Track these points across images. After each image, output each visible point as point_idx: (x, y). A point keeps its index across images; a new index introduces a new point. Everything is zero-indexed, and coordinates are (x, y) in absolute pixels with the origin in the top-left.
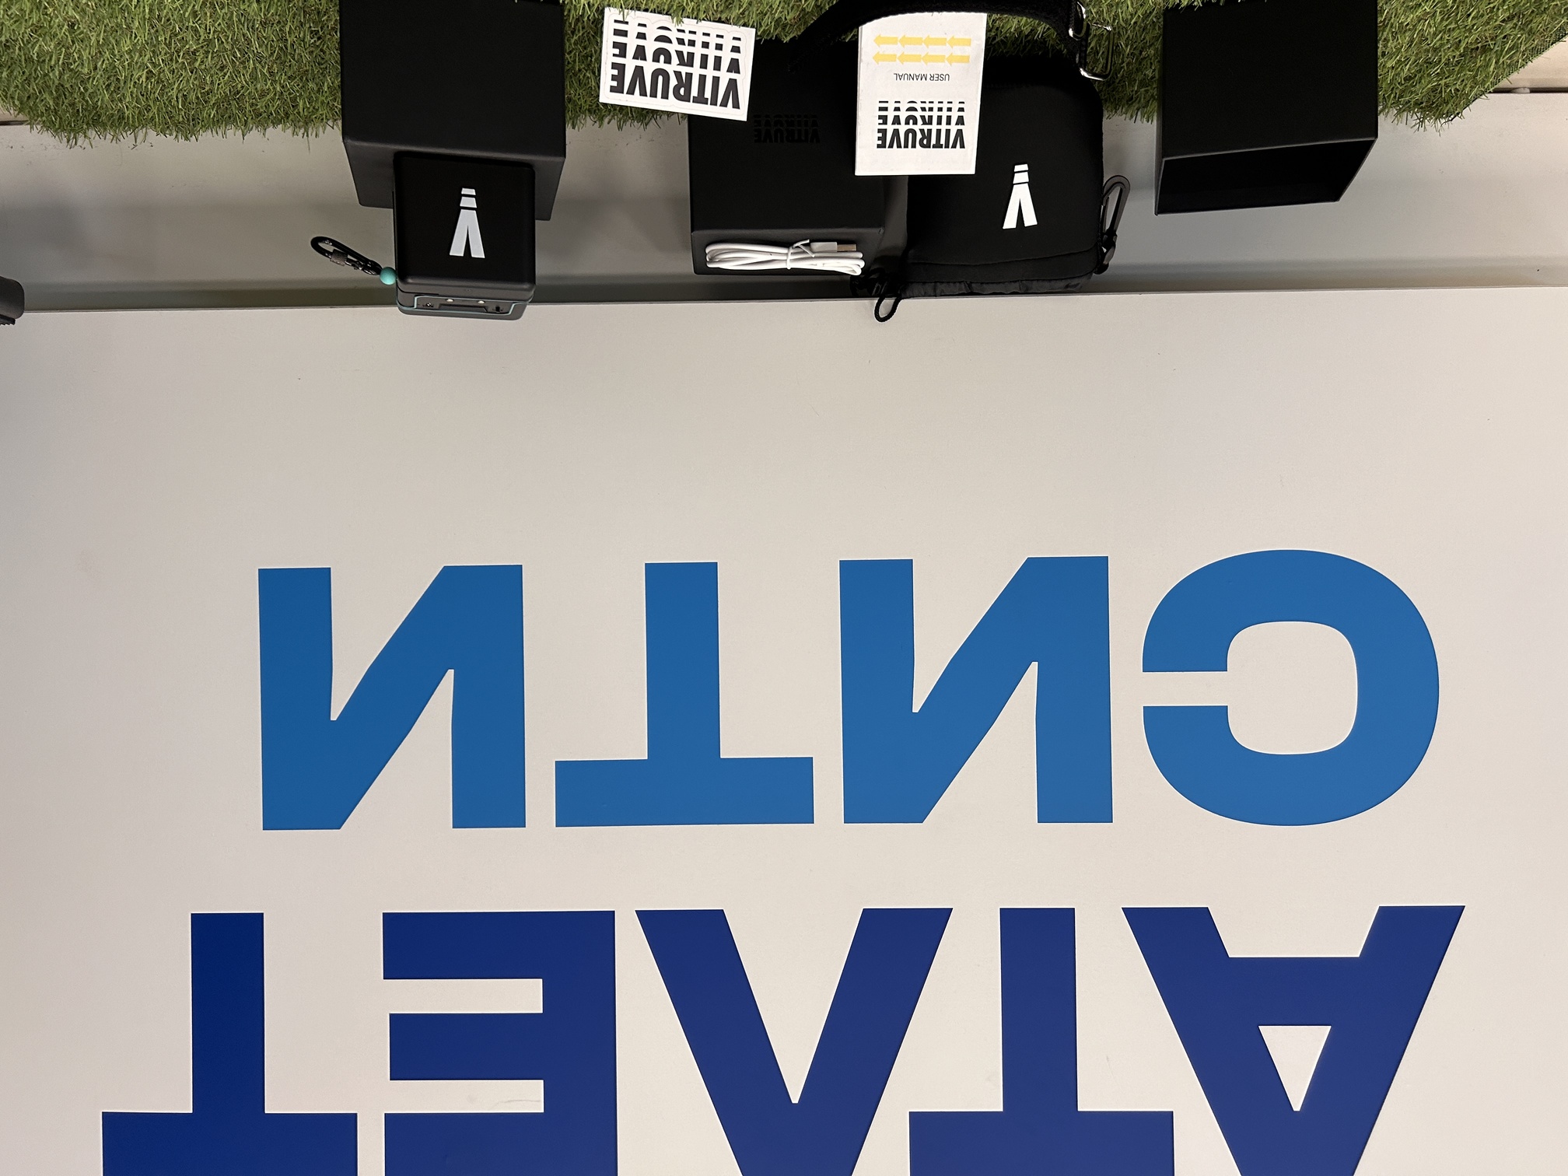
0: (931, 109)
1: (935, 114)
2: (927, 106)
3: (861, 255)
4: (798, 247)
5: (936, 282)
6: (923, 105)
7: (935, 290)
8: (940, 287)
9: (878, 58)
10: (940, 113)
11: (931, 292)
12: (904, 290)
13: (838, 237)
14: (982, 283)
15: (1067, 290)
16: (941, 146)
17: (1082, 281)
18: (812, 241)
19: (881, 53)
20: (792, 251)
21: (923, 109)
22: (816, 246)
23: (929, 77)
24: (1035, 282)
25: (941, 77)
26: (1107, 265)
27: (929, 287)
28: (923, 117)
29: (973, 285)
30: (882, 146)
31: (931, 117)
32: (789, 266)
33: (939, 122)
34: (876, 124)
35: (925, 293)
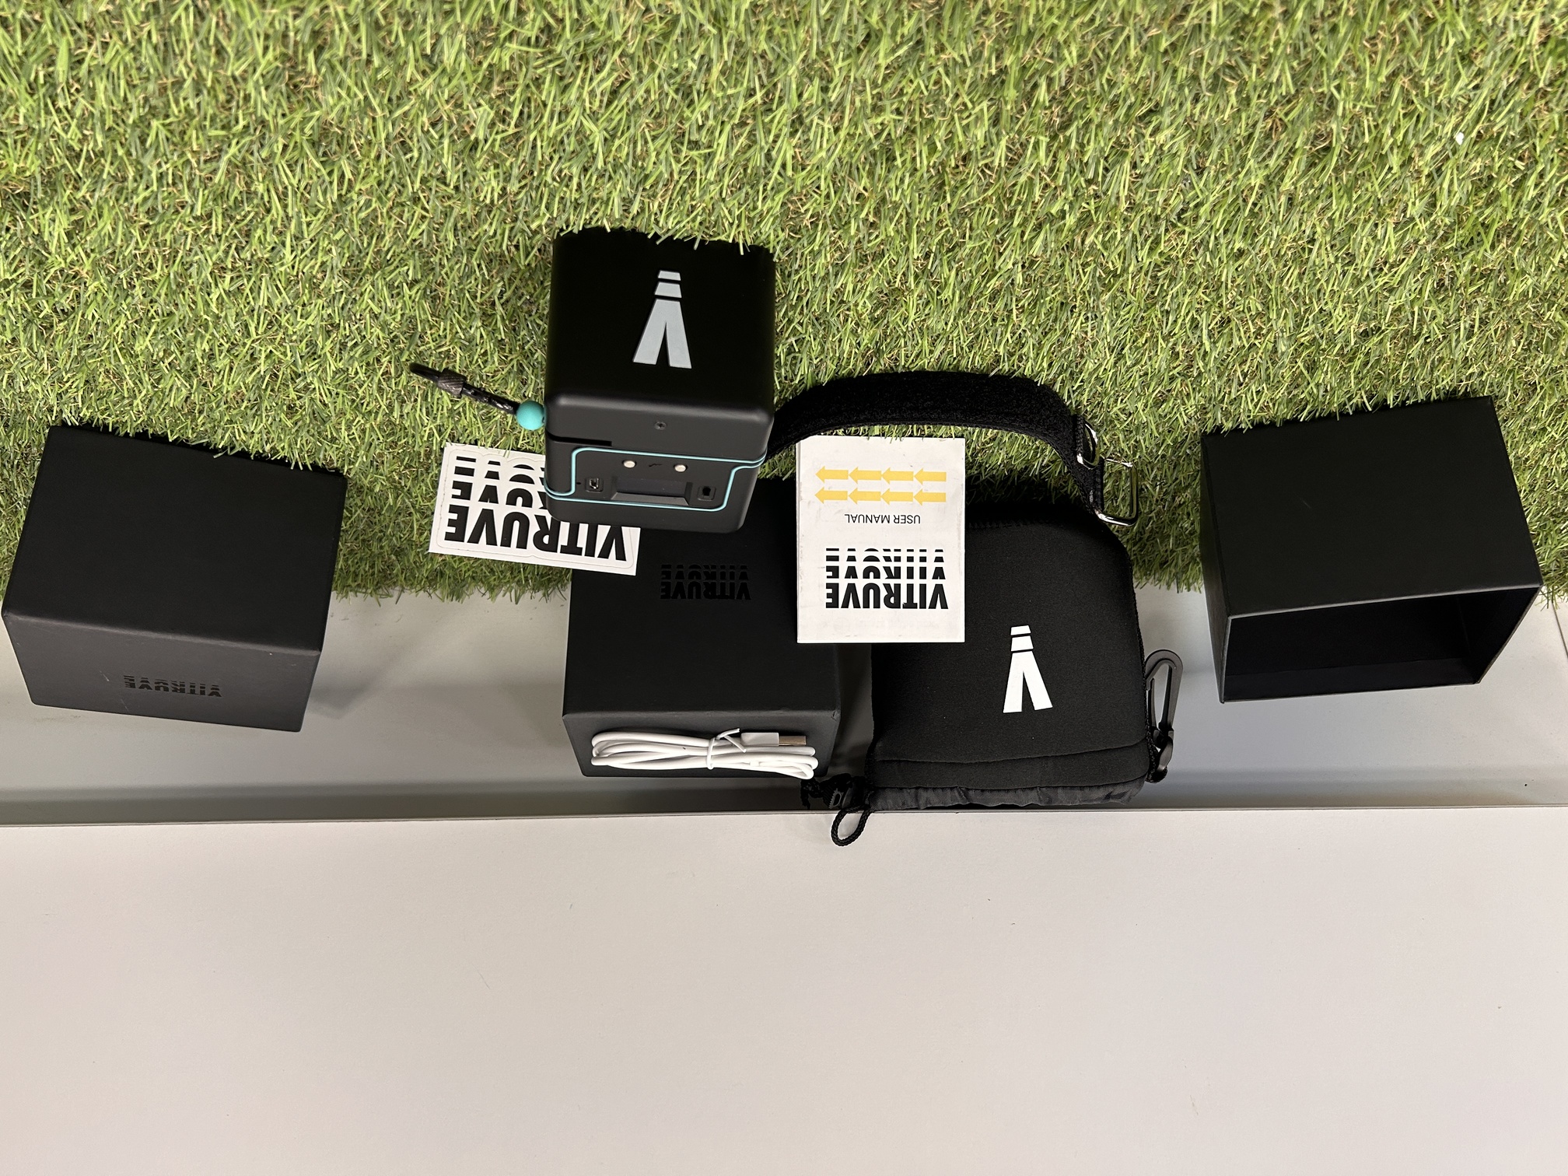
0: (898, 559)
1: (904, 565)
2: (892, 555)
3: (812, 751)
4: (723, 739)
5: (917, 788)
6: (887, 554)
7: (917, 798)
8: (924, 795)
9: (823, 495)
10: (910, 564)
11: (911, 802)
12: (874, 798)
13: (778, 725)
14: (983, 791)
15: (1109, 803)
16: (914, 606)
17: (1130, 790)
18: (743, 731)
19: (826, 489)
20: (714, 743)
21: (887, 559)
22: (749, 737)
23: (892, 519)
24: (1060, 791)
25: (907, 519)
26: (1165, 771)
27: (908, 796)
28: (887, 569)
29: (971, 793)
30: (833, 605)
31: (898, 569)
32: (711, 764)
33: (910, 575)
34: (824, 577)
35: (904, 804)
